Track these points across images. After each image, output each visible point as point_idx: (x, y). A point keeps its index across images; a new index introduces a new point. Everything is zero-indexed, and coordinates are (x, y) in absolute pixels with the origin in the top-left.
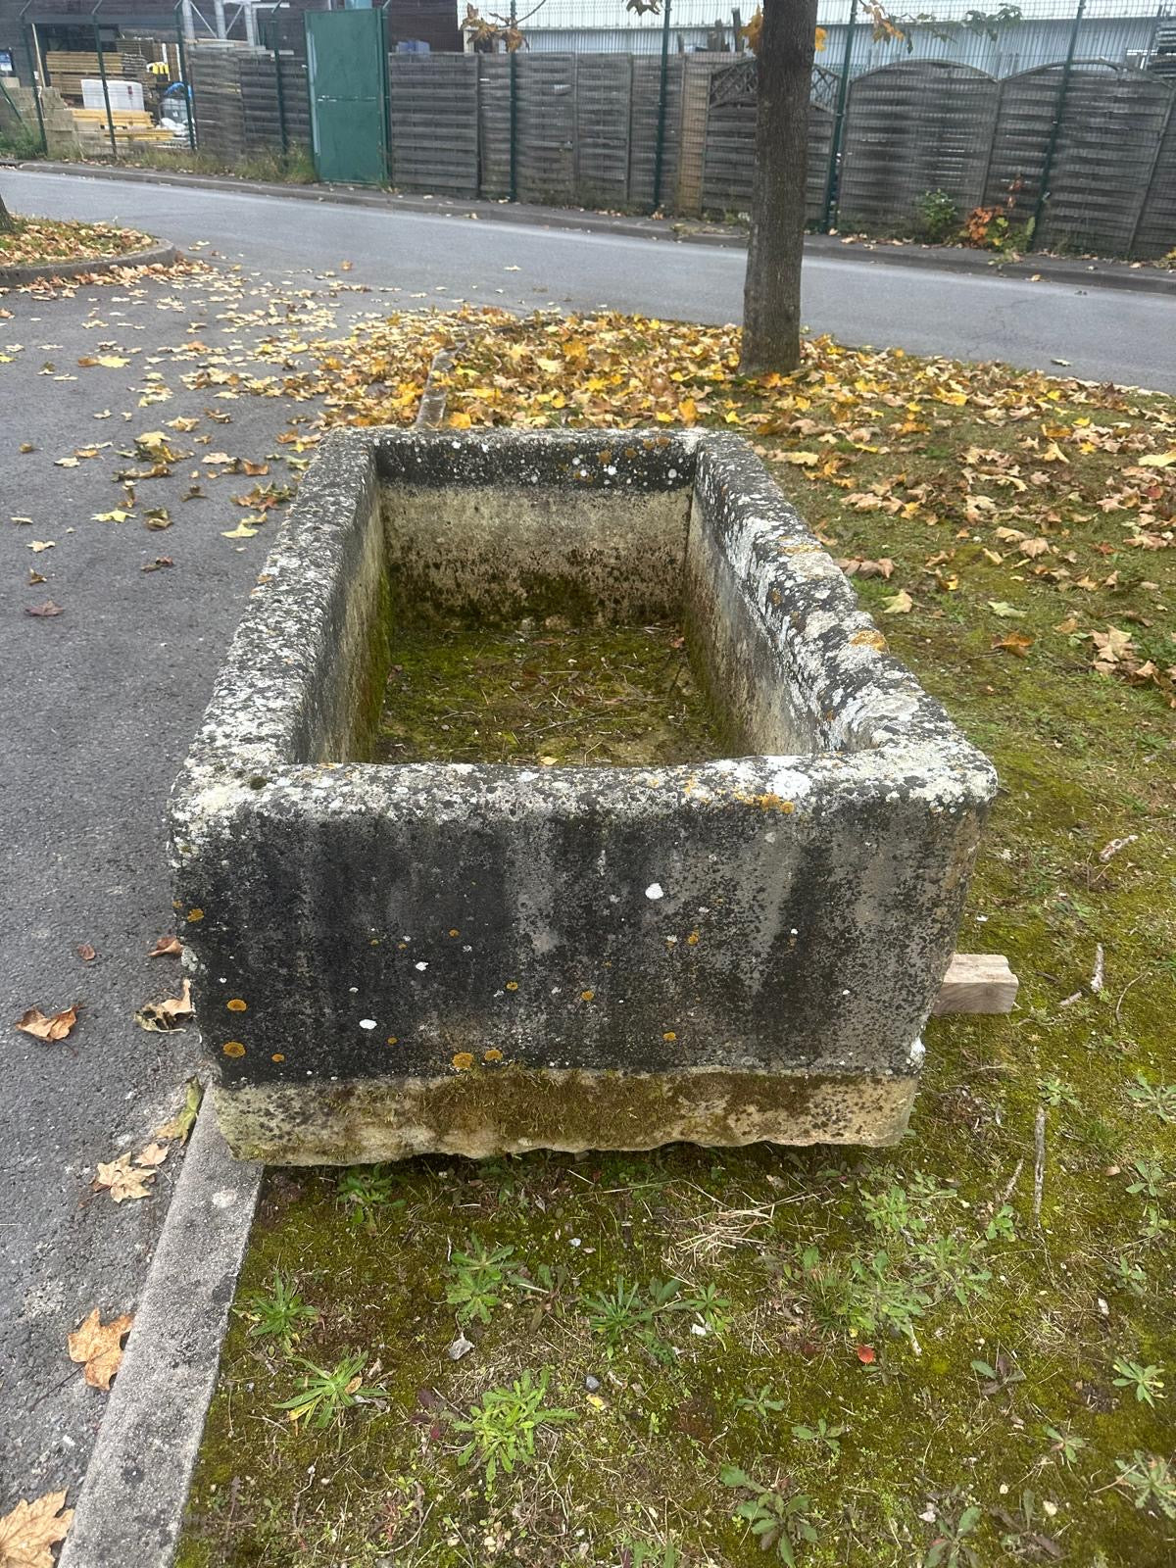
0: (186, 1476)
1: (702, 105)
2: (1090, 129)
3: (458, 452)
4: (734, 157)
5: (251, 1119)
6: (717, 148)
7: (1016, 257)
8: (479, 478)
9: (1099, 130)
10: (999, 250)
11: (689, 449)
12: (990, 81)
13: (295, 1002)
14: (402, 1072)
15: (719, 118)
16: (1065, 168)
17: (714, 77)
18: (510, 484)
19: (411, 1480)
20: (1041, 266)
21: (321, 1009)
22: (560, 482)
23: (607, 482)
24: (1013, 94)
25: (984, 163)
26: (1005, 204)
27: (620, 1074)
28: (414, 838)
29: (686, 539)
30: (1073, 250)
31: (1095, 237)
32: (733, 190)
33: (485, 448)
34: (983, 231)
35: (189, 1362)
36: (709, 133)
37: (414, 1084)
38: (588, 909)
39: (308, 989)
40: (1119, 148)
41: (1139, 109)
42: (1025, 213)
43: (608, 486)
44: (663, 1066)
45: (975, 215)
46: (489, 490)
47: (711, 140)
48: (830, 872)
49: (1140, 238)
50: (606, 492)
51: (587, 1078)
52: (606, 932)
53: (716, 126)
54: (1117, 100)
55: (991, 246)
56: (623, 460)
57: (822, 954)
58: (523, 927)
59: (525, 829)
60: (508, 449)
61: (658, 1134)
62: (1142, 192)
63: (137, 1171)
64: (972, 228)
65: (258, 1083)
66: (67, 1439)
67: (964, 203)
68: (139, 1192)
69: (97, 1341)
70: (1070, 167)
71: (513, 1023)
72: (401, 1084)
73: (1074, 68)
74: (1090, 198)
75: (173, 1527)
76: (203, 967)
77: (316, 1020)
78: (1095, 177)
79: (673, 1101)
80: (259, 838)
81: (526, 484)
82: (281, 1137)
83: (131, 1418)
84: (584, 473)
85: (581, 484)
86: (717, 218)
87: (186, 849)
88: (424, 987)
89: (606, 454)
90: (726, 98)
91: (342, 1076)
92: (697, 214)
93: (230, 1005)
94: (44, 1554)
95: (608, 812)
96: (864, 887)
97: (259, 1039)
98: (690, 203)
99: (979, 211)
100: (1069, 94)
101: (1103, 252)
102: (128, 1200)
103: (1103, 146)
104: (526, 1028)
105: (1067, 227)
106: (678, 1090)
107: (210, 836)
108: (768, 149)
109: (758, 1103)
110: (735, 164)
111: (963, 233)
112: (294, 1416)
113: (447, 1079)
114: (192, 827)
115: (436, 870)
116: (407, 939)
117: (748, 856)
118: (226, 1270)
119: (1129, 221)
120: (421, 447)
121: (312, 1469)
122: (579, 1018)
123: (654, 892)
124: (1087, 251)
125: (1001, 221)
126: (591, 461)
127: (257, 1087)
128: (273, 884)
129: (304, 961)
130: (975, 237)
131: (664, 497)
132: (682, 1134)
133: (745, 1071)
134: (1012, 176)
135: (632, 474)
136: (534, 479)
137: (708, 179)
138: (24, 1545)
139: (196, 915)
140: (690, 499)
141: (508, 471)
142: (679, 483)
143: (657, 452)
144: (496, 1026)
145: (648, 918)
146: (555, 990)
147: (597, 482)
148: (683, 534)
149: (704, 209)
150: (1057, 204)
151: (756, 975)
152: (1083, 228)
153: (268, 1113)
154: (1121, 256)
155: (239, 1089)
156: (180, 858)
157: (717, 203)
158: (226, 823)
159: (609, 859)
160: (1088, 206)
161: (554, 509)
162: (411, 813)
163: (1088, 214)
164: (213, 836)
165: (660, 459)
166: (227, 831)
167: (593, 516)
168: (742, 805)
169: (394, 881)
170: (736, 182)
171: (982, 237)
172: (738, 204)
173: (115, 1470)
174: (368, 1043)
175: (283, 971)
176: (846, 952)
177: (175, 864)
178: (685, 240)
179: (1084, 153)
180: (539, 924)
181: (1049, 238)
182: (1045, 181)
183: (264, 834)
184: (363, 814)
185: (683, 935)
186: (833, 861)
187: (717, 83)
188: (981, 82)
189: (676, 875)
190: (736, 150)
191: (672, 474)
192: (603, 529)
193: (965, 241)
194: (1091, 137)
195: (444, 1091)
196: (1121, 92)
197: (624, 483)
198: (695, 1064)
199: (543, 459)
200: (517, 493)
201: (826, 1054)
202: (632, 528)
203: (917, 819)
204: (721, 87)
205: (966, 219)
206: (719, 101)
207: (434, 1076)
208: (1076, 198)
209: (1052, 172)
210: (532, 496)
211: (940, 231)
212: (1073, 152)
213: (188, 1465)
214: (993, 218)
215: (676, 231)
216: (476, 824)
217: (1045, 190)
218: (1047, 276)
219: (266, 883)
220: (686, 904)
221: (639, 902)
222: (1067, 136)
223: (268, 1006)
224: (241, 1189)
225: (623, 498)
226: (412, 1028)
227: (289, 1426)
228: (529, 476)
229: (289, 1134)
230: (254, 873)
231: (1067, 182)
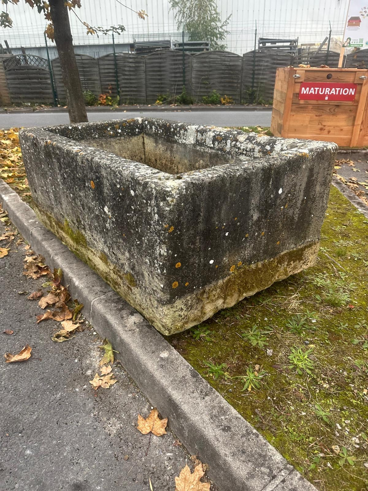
0: (242, 418)
1: (2, 71)
2: (126, 71)
3: (71, 130)
4: (18, 86)
5: (177, 314)
6: (12, 84)
7: (117, 107)
8: (79, 138)
9: (128, 71)
10: (111, 106)
11: (140, 122)
12: (94, 59)
13: (194, 259)
14: (218, 279)
15: (10, 74)
16: (122, 82)
17: (4, 62)
18: (89, 139)
19: (294, 385)
20: (125, 108)
21: (200, 259)
22: (105, 136)
23: (119, 135)
24: (101, 62)
25: (99, 82)
26: (109, 93)
27: (266, 261)
29: (144, 151)
30: (131, 103)
31: (136, 100)
32: (21, 96)
33: (80, 128)
34: (105, 101)
35: (206, 395)
36: (7, 79)
37: (220, 282)
38: (266, 201)
39: (198, 252)
40: (134, 75)
41: (137, 65)
42: (115, 95)
43: (120, 136)
44: (276, 255)
45: (101, 96)
46: (83, 142)
47: (9, 81)
48: (313, 176)
49: (148, 99)
50: (119, 138)
51: (260, 265)
52: (269, 209)
53: (9, 77)
54: (131, 63)
55: (108, 105)
56: (123, 127)
57: (310, 203)
58: (252, 212)
59: (256, 174)
60: (87, 127)
61: (273, 279)
62: (144, 86)
63: (107, 376)
64: (101, 100)
65: (180, 297)
66: (169, 454)
67: (97, 93)
68: (113, 382)
70: (123, 81)
71: (245, 250)
72: (217, 283)
73: (116, 54)
74: (131, 89)
75: (255, 431)
76: (170, 251)
77: (199, 265)
78: (131, 83)
79: (277, 266)
80: (193, 192)
81: (95, 138)
82: (184, 319)
83: (206, 418)
84: (111, 133)
85: (111, 136)
86: (19, 105)
87: (172, 201)
88: (227, 242)
89: (117, 126)
90: (10, 68)
91: (203, 286)
92: (10, 105)
93: (176, 267)
94: (200, 485)
95: (274, 164)
96: (318, 179)
97: (183, 277)
98: (7, 102)
99: (102, 95)
100: (117, 62)
101: (139, 103)
102: (111, 386)
103: (130, 75)
104: (247, 252)
105: (128, 97)
106: (278, 263)
107: (179, 194)
108: (66, 66)
109: (293, 260)
110: (20, 88)
111: (99, 102)
112: (249, 389)
113: (228, 277)
114: (173, 192)
115: (234, 195)
116: (225, 224)
117: (299, 174)
118: (188, 369)
119: (144, 94)
120: (58, 129)
121: (269, 398)
122: (260, 242)
123: (280, 191)
124: (135, 103)
125: (109, 97)
126: (113, 129)
127: (180, 299)
128: (194, 211)
129: (198, 240)
130: (103, 103)
131: (136, 138)
132: (278, 277)
133: (292, 250)
134: (108, 85)
135: (126, 132)
136: (97, 136)
137: (12, 93)
138: (192, 486)
139: (172, 229)
140: (143, 138)
141: (88, 135)
142: (139, 133)
143: (132, 124)
144: (241, 252)
145: (278, 201)
146: (256, 234)
147: (116, 135)
148: (143, 150)
149: (13, 103)
150: (123, 91)
151: (297, 215)
152: (132, 97)
153: (182, 309)
154: (144, 104)
155: (174, 302)
156: (169, 205)
157: (17, 101)
158: (184, 187)
159: (273, 181)
160: (131, 91)
161: (104, 146)
163: (132, 93)
164: (180, 194)
165: (133, 126)
166: (184, 191)
167: (116, 147)
168: (300, 156)
169: (224, 202)
170: (21, 94)
171: (105, 103)
172: (25, 100)
173: (218, 432)
174: (211, 270)
175: (192, 247)
176: (313, 202)
177: (168, 209)
178: (10, 113)
179: (126, 77)
180: (255, 210)
181: (124, 101)
182: (118, 85)
183: (194, 190)
184: (219, 177)
185: (284, 206)
186: (314, 172)
187: (5, 64)
188: (91, 59)
189: (285, 184)
190: (19, 84)
191: (137, 130)
192: (120, 151)
193: (101, 104)
194: (127, 73)
195: (229, 280)
196: (131, 60)
197: (124, 134)
198: (282, 251)
199: (99, 129)
200: (92, 142)
201: (307, 238)
202: (128, 149)
203: (329, 155)
204: (7, 65)
205: (99, 99)
206: (8, 69)
207: (225, 278)
208: (127, 89)
209: (119, 83)
210: (97, 142)
211: (92, 102)
212: (123, 77)
213: (240, 416)
214: (107, 97)
215: (6, 110)
216: (245, 175)
217: (118, 88)
218: (128, 110)
219: (192, 210)
220: (286, 194)
221: (277, 196)
222: (120, 73)
223: (187, 262)
224: (167, 350)
225: (124, 140)
226: (222, 259)
227: (250, 393)
228: (95, 135)
229: (186, 316)
230: (189, 208)
231: (123, 85)
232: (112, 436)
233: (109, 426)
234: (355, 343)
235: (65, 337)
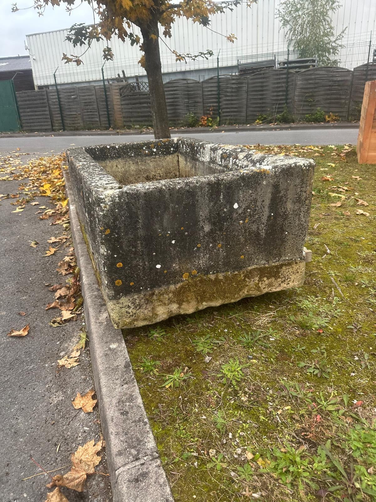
0: (143, 408)
1: (118, 97)
2: (228, 92)
3: (109, 149)
4: (131, 110)
5: (124, 310)
6: (125, 109)
7: (216, 127)
8: (116, 156)
9: (230, 92)
10: (211, 126)
11: (175, 141)
12: (198, 82)
13: (137, 261)
14: (169, 284)
15: (124, 100)
16: (223, 103)
17: (120, 89)
18: (126, 157)
19: (212, 391)
20: (224, 128)
21: (145, 262)
22: (140, 155)
23: (154, 154)
24: (205, 85)
25: (202, 104)
26: (210, 114)
27: (229, 273)
28: (170, 195)
29: (179, 168)
30: (231, 124)
31: (236, 120)
32: (132, 119)
33: (117, 147)
34: (206, 122)
35: (126, 383)
36: (122, 105)
37: (172, 287)
38: (218, 214)
39: (141, 255)
40: (236, 96)
41: (240, 86)
42: (216, 116)
43: (155, 155)
44: (241, 268)
45: (203, 118)
46: (120, 160)
47: (123, 107)
48: (280, 192)
49: (248, 118)
50: (154, 157)
51: (221, 276)
52: (224, 222)
53: (123, 103)
54: (233, 84)
55: (209, 126)
56: (158, 146)
57: (280, 221)
58: (201, 223)
59: (201, 188)
60: (124, 146)
61: (241, 293)
62: (245, 106)
63: (72, 359)
64: (202, 121)
65: (126, 295)
66: (86, 428)
67: (199, 115)
68: (75, 364)
69: (82, 402)
70: (225, 102)
71: (199, 259)
72: (168, 288)
73: (220, 77)
74: (232, 110)
75: (146, 420)
76: (109, 252)
77: (143, 267)
78: (232, 104)
79: (244, 280)
80: (127, 200)
81: (131, 157)
82: (132, 316)
83: (115, 401)
84: (147, 152)
85: (146, 155)
86: (129, 127)
87: (105, 207)
88: (174, 250)
89: (153, 145)
90: (125, 95)
91: (151, 288)
92: (123, 127)
93: (118, 266)
94: (95, 457)
95: (222, 180)
96: (288, 196)
97: (126, 277)
98: (120, 125)
99: (203, 117)
100: (220, 84)
101: (239, 123)
102: (73, 367)
103: (232, 96)
104: (203, 261)
105: (228, 118)
106: (245, 276)
107: (112, 201)
108: (154, 91)
109: (266, 276)
110: (131, 112)
111: (200, 123)
112: (167, 387)
113: (182, 284)
114: (106, 199)
115: (177, 206)
116: (169, 232)
117: (259, 190)
118: (125, 361)
119: (244, 114)
120: (98, 148)
121: (180, 397)
122: (218, 254)
123: (236, 206)
124: (235, 124)
125: (210, 119)
126: (148, 148)
127: (125, 297)
128: (131, 217)
129: (140, 245)
130: (204, 124)
131: (171, 157)
132: (247, 292)
133: (263, 266)
134: (210, 107)
135: (161, 151)
136: (133, 155)
137: (124, 117)
138: (87, 456)
139: (108, 232)
140: (178, 156)
141: (125, 153)
142: (174, 152)
143: (167, 143)
144: (195, 261)
145: (235, 215)
146: (211, 245)
147: (151, 154)
148: (178, 167)
149: (124, 126)
150: (224, 112)
151: (264, 231)
152: (232, 118)
153: (129, 307)
154: (244, 124)
155: (120, 298)
156: (103, 211)
157: (128, 124)
158: (117, 196)
159: (224, 196)
160: (232, 112)
161: (140, 163)
162: (169, 187)
163: (232, 114)
164: (113, 201)
165: (168, 145)
166: (117, 199)
167: (151, 165)
168: (257, 173)
169: (165, 212)
170: (132, 117)
171: (206, 124)
172: (135, 123)
173: (117, 414)
174: (158, 274)
175: (134, 250)
176: (285, 219)
177: (101, 213)
178: (121, 135)
179: (228, 98)
180: (206, 222)
181: (224, 122)
182: (219, 106)
183: (128, 199)
184: (156, 188)
185: (244, 220)
186: (281, 189)
187: (121, 91)
188: (196, 83)
189: (241, 199)
190: (131, 108)
191: (172, 149)
192: (155, 168)
193: (202, 125)
194: (228, 94)
195: (182, 287)
196: (234, 81)
197: (159, 153)
198: (249, 266)
199: (135, 148)
200: (128, 160)
201: (283, 256)
202: (163, 167)
203: (299, 172)
204: (123, 92)
205: (201, 120)
206: (123, 96)
207: (178, 283)
208: (228, 110)
209: (220, 104)
210: (132, 160)
211: (194, 123)
212: (225, 98)
213: (142, 405)
214: (208, 118)
215: (118, 132)
216: (187, 188)
217: (220, 109)
218: (226, 131)
219: (128, 217)
220: (244, 209)
221: (232, 210)
222: (222, 94)
223: (129, 263)
224: (118, 342)
225: (159, 158)
226: (171, 266)
227: (167, 389)
228: (131, 154)
229: (135, 314)
230: (125, 214)
231: (224, 106)
232: (52, 405)
233: (54, 397)
234: (300, 366)
235: (59, 323)
